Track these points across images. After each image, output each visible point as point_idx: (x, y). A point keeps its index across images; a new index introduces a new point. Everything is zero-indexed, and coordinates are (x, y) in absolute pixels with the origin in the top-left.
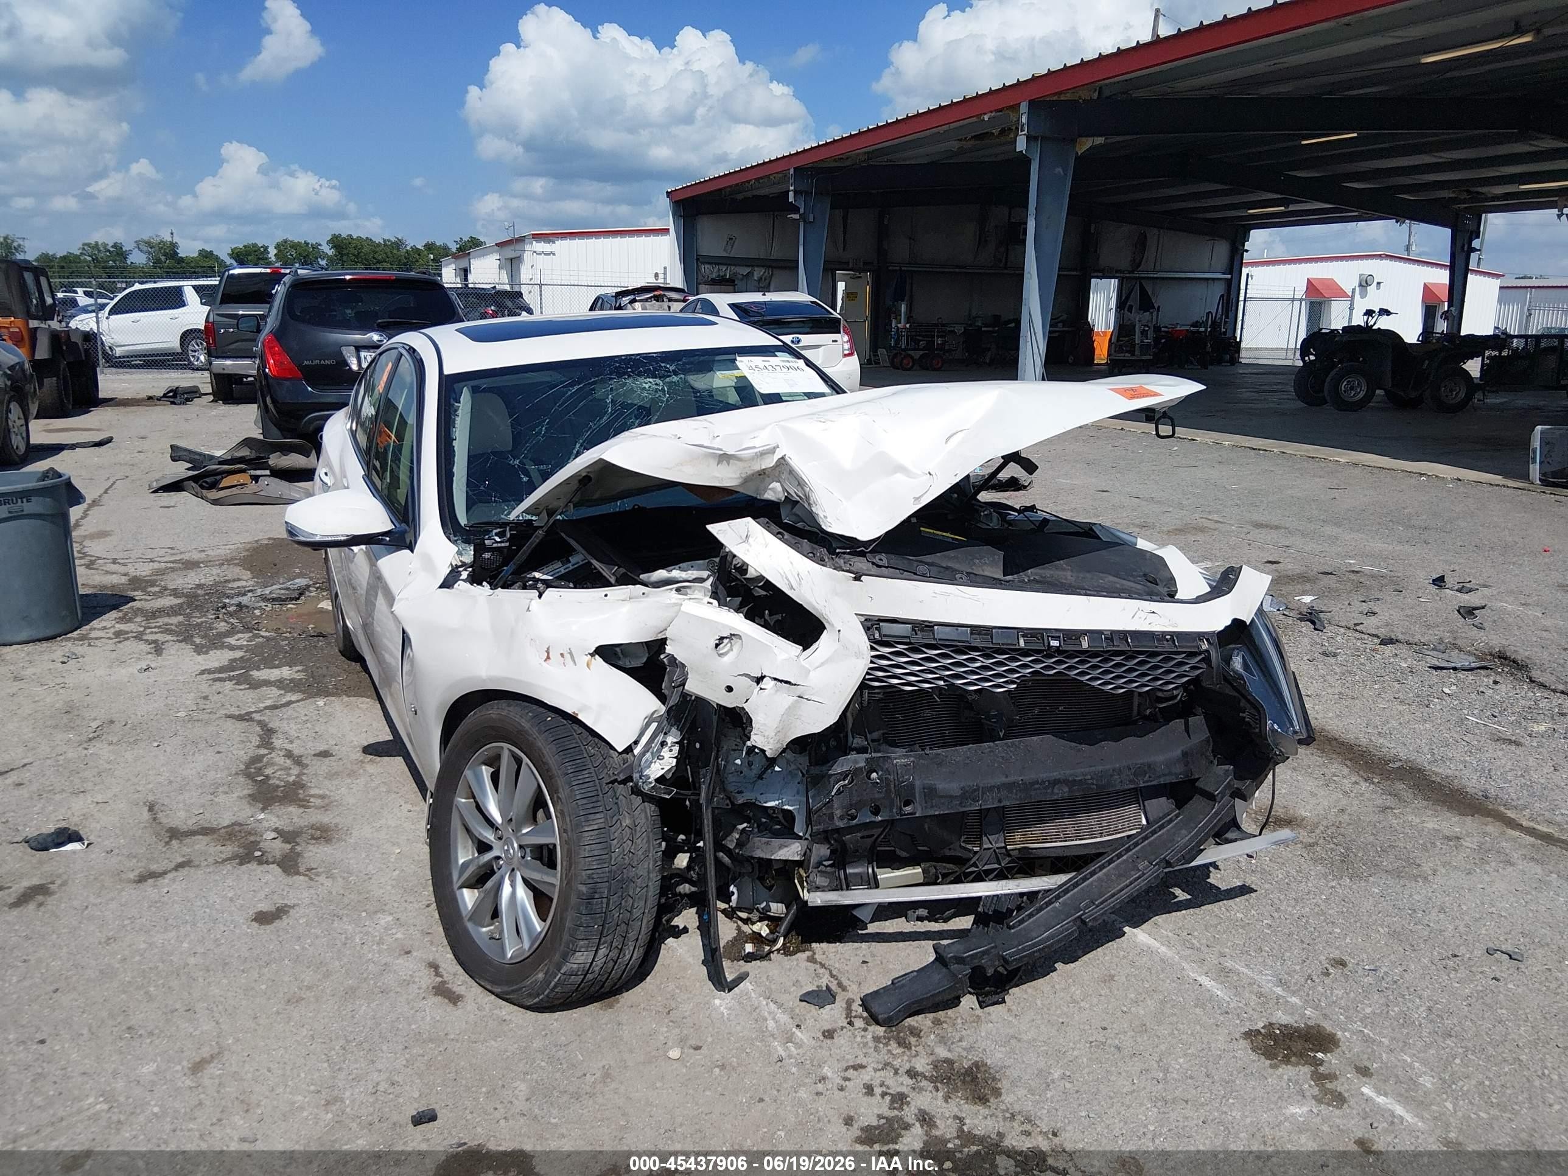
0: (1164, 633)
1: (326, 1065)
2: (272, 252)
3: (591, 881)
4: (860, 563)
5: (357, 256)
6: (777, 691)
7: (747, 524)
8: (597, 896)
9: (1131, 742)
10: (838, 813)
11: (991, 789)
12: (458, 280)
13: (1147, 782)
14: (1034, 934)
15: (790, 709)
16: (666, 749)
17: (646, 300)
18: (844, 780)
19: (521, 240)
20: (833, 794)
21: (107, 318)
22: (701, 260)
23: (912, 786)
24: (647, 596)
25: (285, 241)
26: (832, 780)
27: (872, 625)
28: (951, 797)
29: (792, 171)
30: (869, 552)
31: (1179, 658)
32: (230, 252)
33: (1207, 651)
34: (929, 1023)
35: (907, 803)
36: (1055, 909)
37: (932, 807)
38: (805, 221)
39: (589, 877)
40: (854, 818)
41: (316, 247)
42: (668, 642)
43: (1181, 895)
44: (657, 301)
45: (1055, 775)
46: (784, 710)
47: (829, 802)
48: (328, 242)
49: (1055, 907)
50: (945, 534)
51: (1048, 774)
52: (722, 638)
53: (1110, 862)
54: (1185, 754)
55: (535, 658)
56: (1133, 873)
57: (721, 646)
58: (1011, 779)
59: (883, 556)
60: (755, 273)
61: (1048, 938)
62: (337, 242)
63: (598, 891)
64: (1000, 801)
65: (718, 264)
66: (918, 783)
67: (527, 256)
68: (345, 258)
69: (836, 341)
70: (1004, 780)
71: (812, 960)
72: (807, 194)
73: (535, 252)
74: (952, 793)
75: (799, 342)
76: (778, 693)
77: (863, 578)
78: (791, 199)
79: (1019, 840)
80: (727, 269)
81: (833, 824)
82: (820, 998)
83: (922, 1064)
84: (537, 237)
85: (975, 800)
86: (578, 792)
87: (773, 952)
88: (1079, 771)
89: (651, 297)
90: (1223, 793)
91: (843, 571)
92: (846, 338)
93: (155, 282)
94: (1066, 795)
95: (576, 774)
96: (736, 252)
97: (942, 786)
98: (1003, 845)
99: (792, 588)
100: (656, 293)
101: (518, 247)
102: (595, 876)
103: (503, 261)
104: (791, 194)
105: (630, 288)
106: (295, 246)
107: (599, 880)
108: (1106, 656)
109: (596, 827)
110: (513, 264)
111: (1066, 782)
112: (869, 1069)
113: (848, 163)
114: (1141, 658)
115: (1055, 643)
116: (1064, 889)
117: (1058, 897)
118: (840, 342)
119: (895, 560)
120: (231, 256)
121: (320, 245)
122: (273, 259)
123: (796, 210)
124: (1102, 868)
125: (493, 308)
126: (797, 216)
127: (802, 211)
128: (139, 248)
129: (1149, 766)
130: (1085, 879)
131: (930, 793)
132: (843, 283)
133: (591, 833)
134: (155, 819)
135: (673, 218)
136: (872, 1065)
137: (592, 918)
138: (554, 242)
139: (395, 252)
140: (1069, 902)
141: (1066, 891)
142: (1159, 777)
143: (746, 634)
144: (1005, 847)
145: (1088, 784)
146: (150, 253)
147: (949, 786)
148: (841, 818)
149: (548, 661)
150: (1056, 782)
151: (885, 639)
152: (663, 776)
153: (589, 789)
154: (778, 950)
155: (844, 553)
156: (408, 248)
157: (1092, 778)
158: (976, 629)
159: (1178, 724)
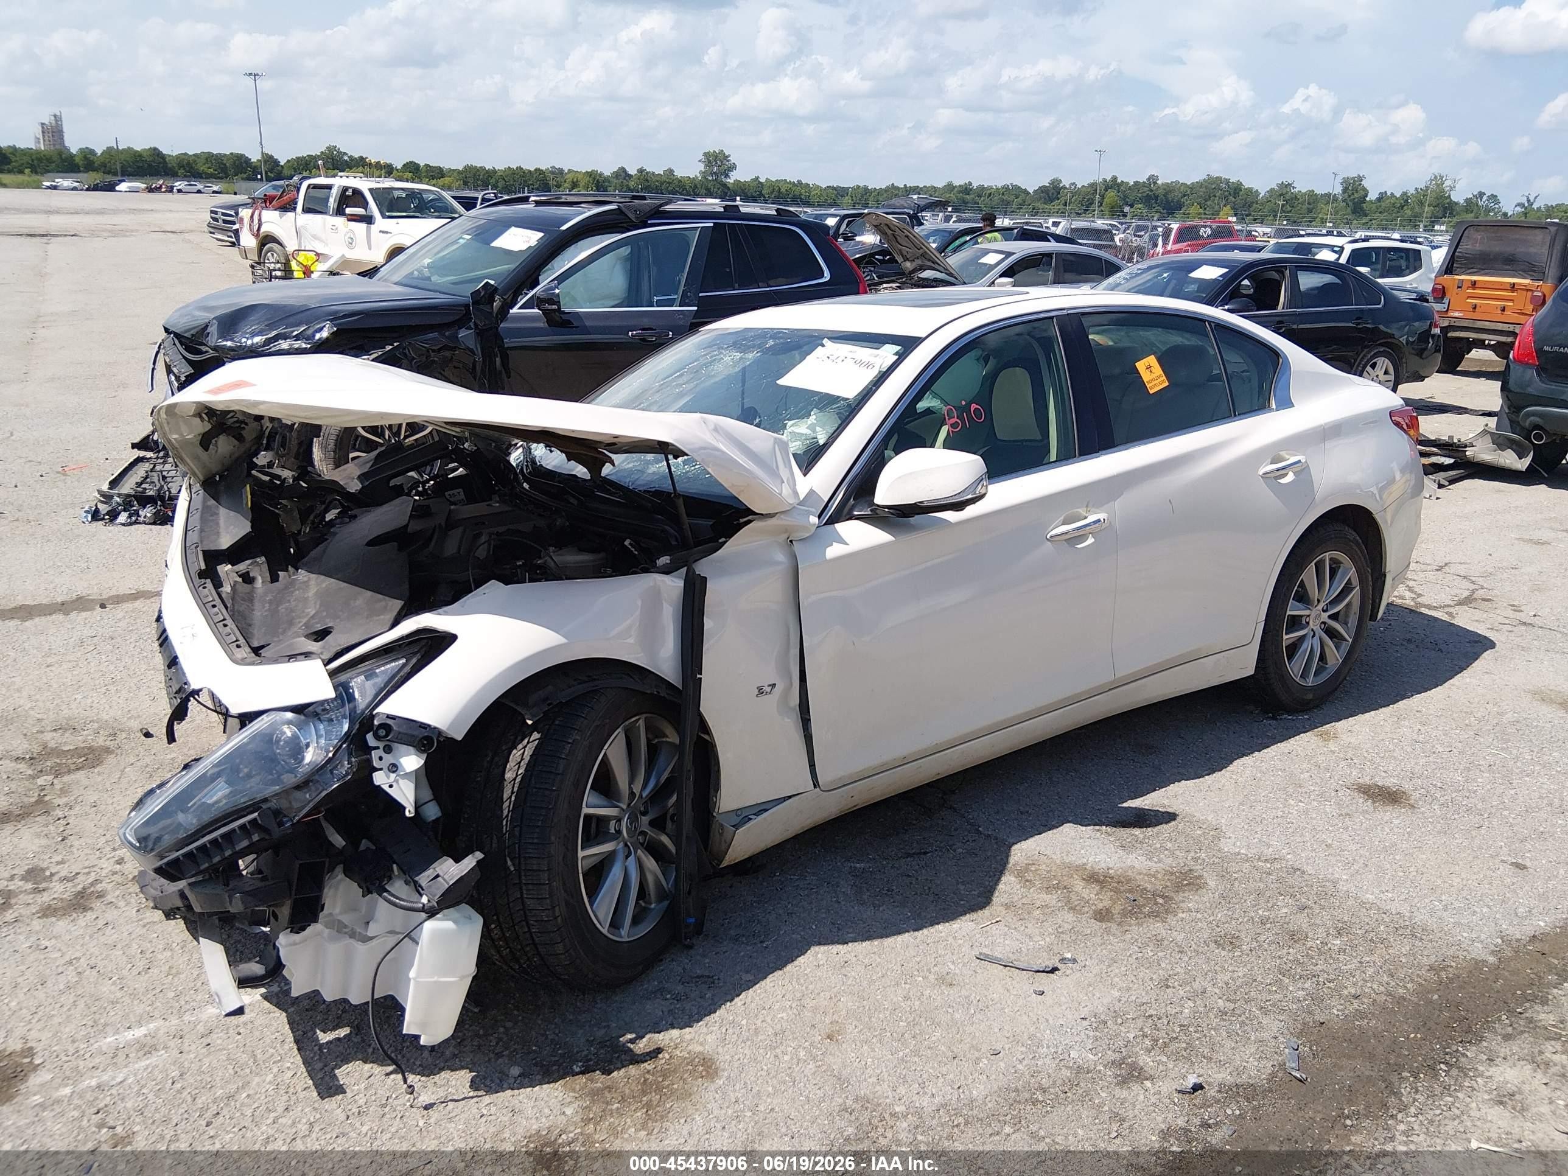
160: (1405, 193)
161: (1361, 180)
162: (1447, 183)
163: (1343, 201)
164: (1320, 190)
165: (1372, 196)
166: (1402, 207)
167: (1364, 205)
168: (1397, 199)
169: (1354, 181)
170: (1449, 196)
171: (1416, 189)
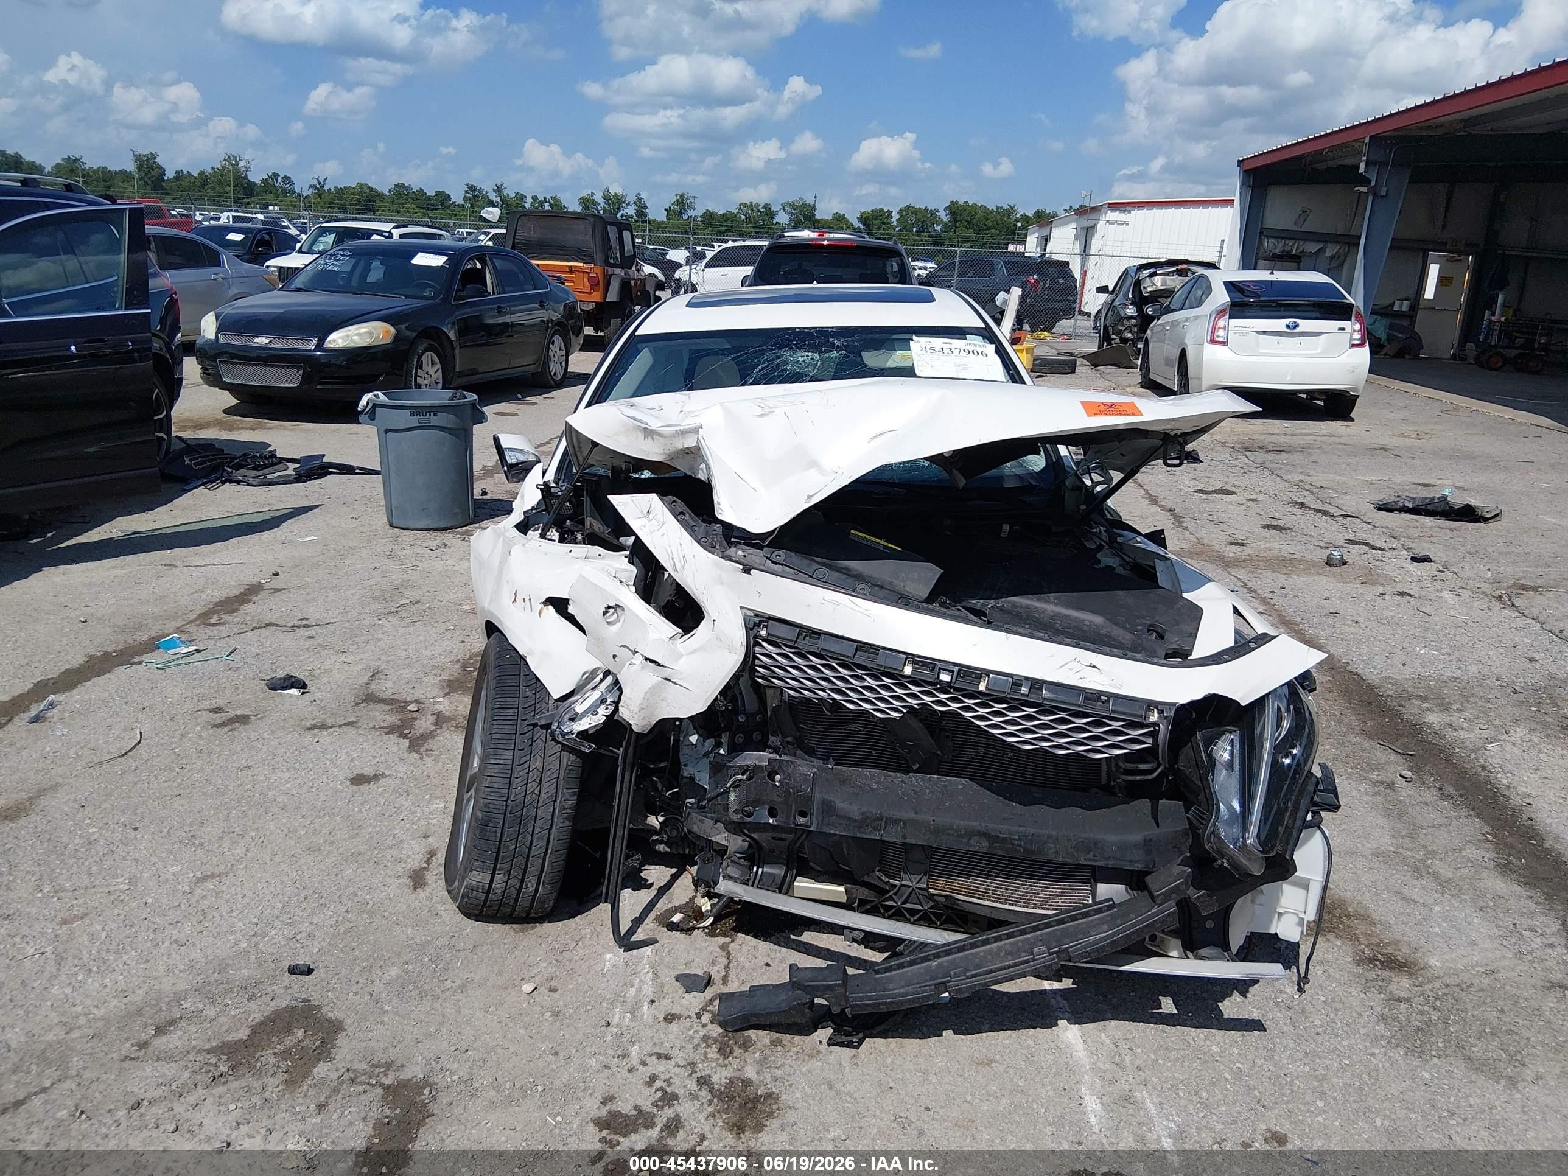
0: (1100, 693)
1: (281, 905)
2: (895, 216)
3: (486, 809)
4: (755, 556)
5: (969, 223)
6: (643, 668)
7: (652, 500)
8: (491, 825)
9: (1075, 813)
10: (733, 808)
11: (896, 822)
12: (1038, 250)
13: (1089, 860)
14: (891, 986)
15: (654, 690)
16: (603, 707)
17: (1168, 274)
18: (743, 774)
19: (1097, 209)
20: (728, 786)
21: (703, 271)
22: (1264, 233)
23: (809, 799)
24: (603, 558)
25: (908, 207)
26: (730, 772)
27: (761, 622)
28: (849, 819)
29: (1367, 140)
30: (766, 546)
31: (1116, 725)
32: (859, 216)
33: (1155, 724)
34: (767, 1041)
35: (803, 814)
36: (929, 968)
37: (828, 825)
38: (1375, 195)
39: (486, 805)
40: (750, 815)
41: (933, 213)
42: (570, 602)
43: (1168, 1006)
44: (1180, 275)
45: (975, 824)
46: (647, 688)
47: (722, 793)
48: (946, 209)
49: (930, 966)
50: (877, 540)
51: (966, 823)
52: (609, 607)
53: (1010, 936)
54: (1147, 842)
55: (507, 598)
56: (1023, 954)
57: (608, 615)
58: (919, 817)
59: (782, 552)
60: (1327, 251)
61: (899, 995)
62: (955, 210)
63: (493, 820)
64: (904, 837)
65: (1284, 238)
66: (817, 796)
67: (1101, 227)
68: (958, 224)
69: (1344, 329)
70: (913, 815)
71: (724, 947)
72: (1382, 164)
73: (1108, 221)
74: (851, 815)
75: (1296, 326)
76: (644, 671)
77: (753, 572)
78: (1362, 170)
79: (941, 887)
80: (1294, 244)
81: (727, 815)
82: (694, 983)
83: (720, 1077)
84: (1113, 206)
85: (876, 829)
86: (495, 727)
87: (698, 928)
88: (1005, 827)
89: (1174, 271)
90: (1167, 896)
91: (732, 561)
92: (1357, 326)
93: (744, 241)
94: (985, 850)
95: (501, 710)
96: (1312, 225)
97: (842, 805)
98: (925, 886)
99: (676, 570)
100: (1180, 267)
101: (1093, 216)
102: (491, 806)
103: (1079, 229)
104: (1362, 165)
105: (1163, 260)
106: (917, 212)
107: (494, 811)
108: (1014, 704)
109: (501, 762)
110: (1086, 234)
111: (985, 835)
112: (672, 1062)
113: (1440, 132)
114: (1061, 715)
115: (945, 677)
116: (947, 950)
117: (937, 956)
118: (1348, 330)
119: (794, 558)
120: (860, 219)
121: (938, 211)
122: (895, 223)
123: (1365, 181)
124: (997, 939)
125: (1035, 277)
126: (1365, 189)
127: (1373, 183)
128: (784, 210)
129: (1096, 843)
130: (974, 946)
131: (828, 808)
132: (1438, 266)
133: (495, 766)
134: (368, 684)
135: (1241, 188)
136: (677, 1060)
137: (486, 844)
138: (1130, 212)
139: (1005, 219)
140: (945, 964)
141: (948, 953)
142: (1108, 859)
143: (628, 608)
144: (926, 890)
145: (1013, 844)
146: (792, 214)
147: (853, 809)
148: (736, 812)
149: (515, 604)
150: (972, 834)
151: (770, 638)
152: (587, 730)
153: (507, 727)
154: (704, 928)
155: (740, 543)
156: (1018, 216)
157: (1019, 839)
158: (861, 646)
159: (1145, 805)
160: (202, 173)
161: (155, 158)
162: (242, 164)
163: (141, 179)
164: (114, 167)
165: (169, 174)
166: (203, 186)
167: (163, 184)
168: (195, 177)
169: (148, 159)
170: (246, 175)
171: (213, 169)
